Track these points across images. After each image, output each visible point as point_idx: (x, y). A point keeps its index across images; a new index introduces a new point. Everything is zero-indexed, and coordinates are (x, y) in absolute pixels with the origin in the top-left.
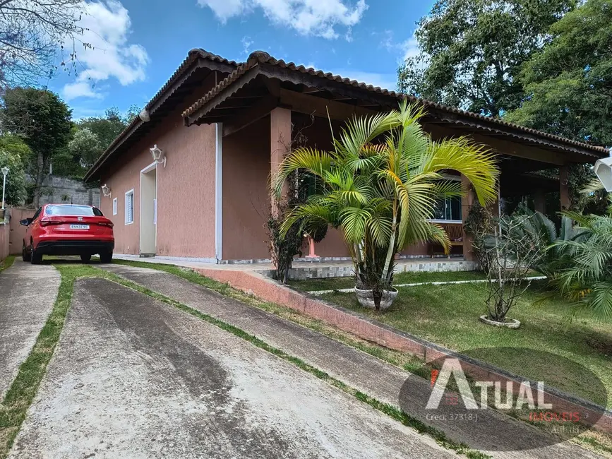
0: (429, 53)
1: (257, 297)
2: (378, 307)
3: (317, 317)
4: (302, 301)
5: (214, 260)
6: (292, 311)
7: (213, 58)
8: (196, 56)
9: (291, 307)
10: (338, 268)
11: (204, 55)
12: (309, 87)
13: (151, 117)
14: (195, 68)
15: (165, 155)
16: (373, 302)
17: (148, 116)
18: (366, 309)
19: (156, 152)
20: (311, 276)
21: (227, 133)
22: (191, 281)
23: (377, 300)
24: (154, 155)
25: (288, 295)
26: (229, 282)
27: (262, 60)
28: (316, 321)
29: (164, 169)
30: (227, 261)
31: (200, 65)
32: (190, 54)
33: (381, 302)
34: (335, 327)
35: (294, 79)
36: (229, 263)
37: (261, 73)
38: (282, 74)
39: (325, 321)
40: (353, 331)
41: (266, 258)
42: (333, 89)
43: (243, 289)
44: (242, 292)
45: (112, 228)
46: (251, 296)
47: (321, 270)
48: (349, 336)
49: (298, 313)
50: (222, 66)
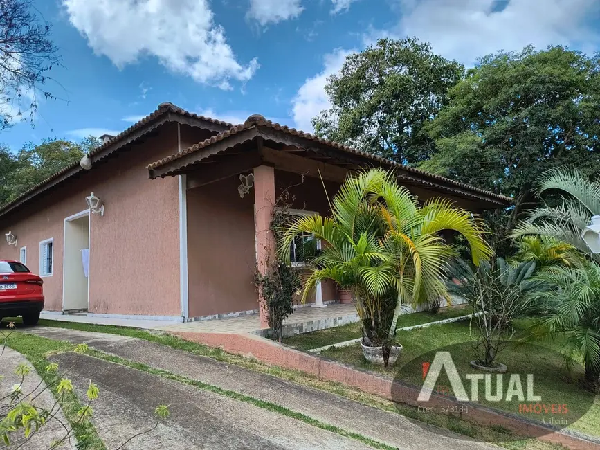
0: (340, 106)
1: (259, 361)
2: (386, 363)
3: (335, 380)
4: (316, 363)
5: (179, 318)
6: (305, 375)
7: (183, 112)
8: (166, 110)
9: (303, 370)
10: (319, 321)
11: (175, 110)
12: (288, 145)
13: (93, 165)
14: (164, 121)
15: (102, 203)
16: (383, 358)
17: (90, 164)
18: (376, 366)
19: (94, 200)
20: (298, 332)
21: (192, 186)
22: (175, 348)
23: (386, 356)
24: (91, 203)
25: (298, 357)
26: (222, 346)
27: (260, 124)
28: (334, 384)
29: (101, 219)
30: (193, 319)
31: (171, 119)
32: (160, 107)
33: (390, 358)
34: (358, 390)
35: (286, 141)
36: (196, 320)
37: (259, 135)
38: (276, 136)
39: (345, 383)
40: (379, 392)
41: (231, 312)
42: (317, 150)
43: (241, 353)
44: (240, 356)
45: (41, 285)
46: (252, 361)
47: (306, 324)
48: (375, 398)
49: (312, 376)
50: (191, 120)
